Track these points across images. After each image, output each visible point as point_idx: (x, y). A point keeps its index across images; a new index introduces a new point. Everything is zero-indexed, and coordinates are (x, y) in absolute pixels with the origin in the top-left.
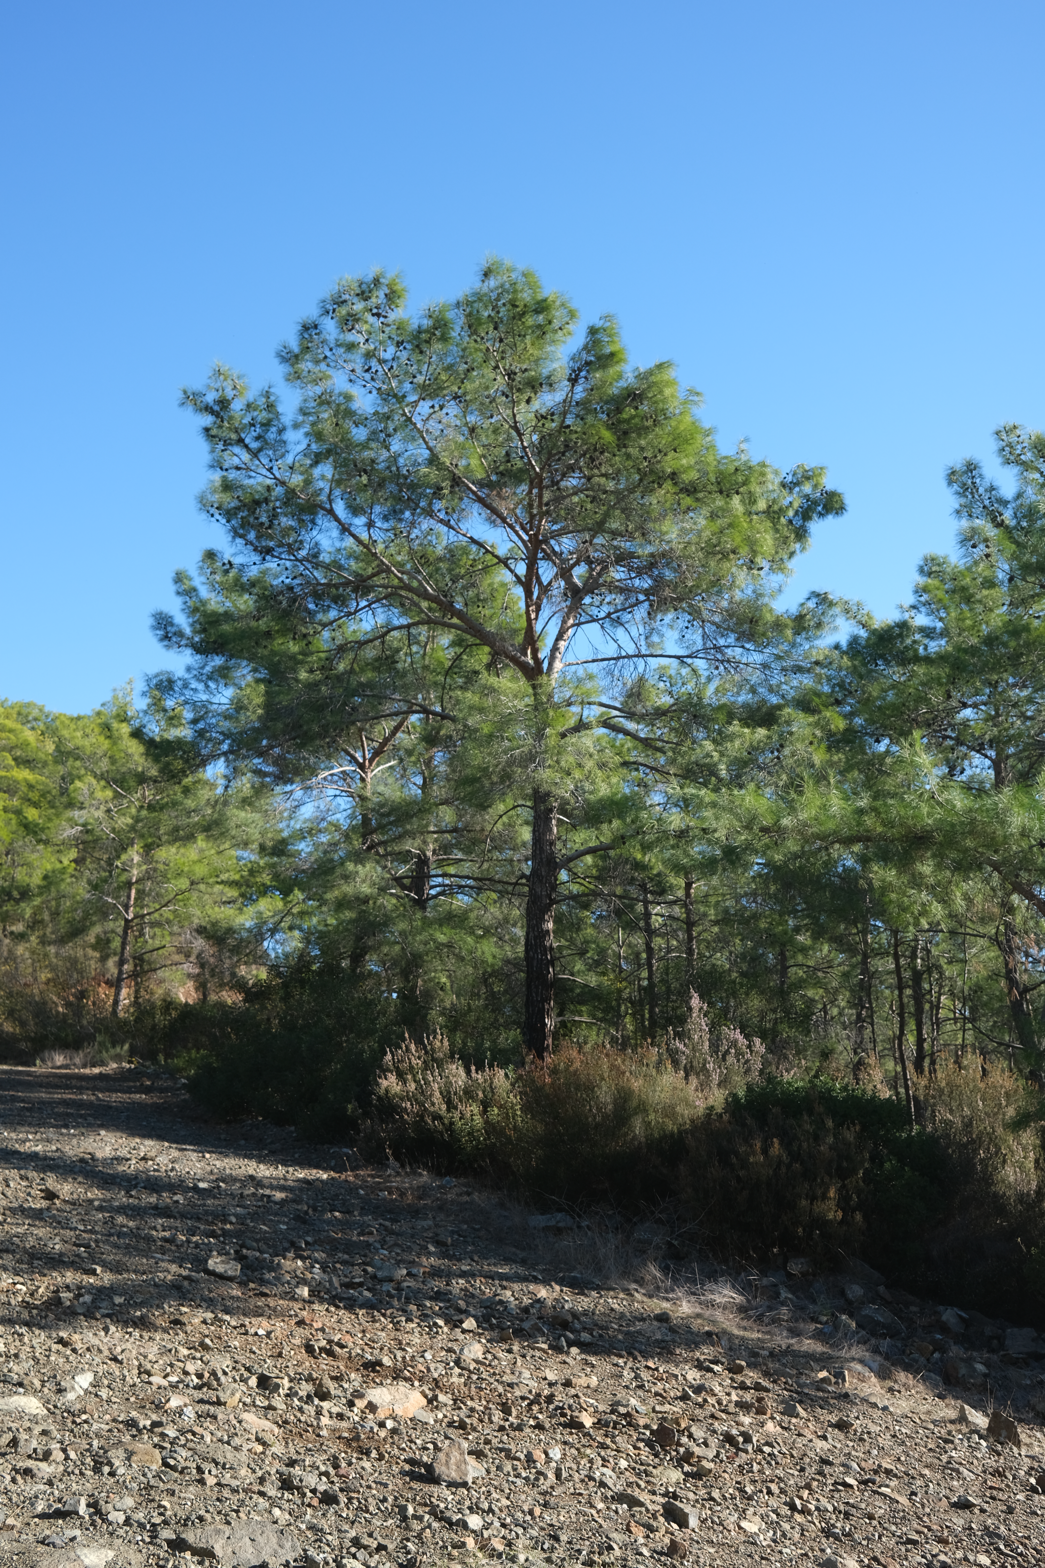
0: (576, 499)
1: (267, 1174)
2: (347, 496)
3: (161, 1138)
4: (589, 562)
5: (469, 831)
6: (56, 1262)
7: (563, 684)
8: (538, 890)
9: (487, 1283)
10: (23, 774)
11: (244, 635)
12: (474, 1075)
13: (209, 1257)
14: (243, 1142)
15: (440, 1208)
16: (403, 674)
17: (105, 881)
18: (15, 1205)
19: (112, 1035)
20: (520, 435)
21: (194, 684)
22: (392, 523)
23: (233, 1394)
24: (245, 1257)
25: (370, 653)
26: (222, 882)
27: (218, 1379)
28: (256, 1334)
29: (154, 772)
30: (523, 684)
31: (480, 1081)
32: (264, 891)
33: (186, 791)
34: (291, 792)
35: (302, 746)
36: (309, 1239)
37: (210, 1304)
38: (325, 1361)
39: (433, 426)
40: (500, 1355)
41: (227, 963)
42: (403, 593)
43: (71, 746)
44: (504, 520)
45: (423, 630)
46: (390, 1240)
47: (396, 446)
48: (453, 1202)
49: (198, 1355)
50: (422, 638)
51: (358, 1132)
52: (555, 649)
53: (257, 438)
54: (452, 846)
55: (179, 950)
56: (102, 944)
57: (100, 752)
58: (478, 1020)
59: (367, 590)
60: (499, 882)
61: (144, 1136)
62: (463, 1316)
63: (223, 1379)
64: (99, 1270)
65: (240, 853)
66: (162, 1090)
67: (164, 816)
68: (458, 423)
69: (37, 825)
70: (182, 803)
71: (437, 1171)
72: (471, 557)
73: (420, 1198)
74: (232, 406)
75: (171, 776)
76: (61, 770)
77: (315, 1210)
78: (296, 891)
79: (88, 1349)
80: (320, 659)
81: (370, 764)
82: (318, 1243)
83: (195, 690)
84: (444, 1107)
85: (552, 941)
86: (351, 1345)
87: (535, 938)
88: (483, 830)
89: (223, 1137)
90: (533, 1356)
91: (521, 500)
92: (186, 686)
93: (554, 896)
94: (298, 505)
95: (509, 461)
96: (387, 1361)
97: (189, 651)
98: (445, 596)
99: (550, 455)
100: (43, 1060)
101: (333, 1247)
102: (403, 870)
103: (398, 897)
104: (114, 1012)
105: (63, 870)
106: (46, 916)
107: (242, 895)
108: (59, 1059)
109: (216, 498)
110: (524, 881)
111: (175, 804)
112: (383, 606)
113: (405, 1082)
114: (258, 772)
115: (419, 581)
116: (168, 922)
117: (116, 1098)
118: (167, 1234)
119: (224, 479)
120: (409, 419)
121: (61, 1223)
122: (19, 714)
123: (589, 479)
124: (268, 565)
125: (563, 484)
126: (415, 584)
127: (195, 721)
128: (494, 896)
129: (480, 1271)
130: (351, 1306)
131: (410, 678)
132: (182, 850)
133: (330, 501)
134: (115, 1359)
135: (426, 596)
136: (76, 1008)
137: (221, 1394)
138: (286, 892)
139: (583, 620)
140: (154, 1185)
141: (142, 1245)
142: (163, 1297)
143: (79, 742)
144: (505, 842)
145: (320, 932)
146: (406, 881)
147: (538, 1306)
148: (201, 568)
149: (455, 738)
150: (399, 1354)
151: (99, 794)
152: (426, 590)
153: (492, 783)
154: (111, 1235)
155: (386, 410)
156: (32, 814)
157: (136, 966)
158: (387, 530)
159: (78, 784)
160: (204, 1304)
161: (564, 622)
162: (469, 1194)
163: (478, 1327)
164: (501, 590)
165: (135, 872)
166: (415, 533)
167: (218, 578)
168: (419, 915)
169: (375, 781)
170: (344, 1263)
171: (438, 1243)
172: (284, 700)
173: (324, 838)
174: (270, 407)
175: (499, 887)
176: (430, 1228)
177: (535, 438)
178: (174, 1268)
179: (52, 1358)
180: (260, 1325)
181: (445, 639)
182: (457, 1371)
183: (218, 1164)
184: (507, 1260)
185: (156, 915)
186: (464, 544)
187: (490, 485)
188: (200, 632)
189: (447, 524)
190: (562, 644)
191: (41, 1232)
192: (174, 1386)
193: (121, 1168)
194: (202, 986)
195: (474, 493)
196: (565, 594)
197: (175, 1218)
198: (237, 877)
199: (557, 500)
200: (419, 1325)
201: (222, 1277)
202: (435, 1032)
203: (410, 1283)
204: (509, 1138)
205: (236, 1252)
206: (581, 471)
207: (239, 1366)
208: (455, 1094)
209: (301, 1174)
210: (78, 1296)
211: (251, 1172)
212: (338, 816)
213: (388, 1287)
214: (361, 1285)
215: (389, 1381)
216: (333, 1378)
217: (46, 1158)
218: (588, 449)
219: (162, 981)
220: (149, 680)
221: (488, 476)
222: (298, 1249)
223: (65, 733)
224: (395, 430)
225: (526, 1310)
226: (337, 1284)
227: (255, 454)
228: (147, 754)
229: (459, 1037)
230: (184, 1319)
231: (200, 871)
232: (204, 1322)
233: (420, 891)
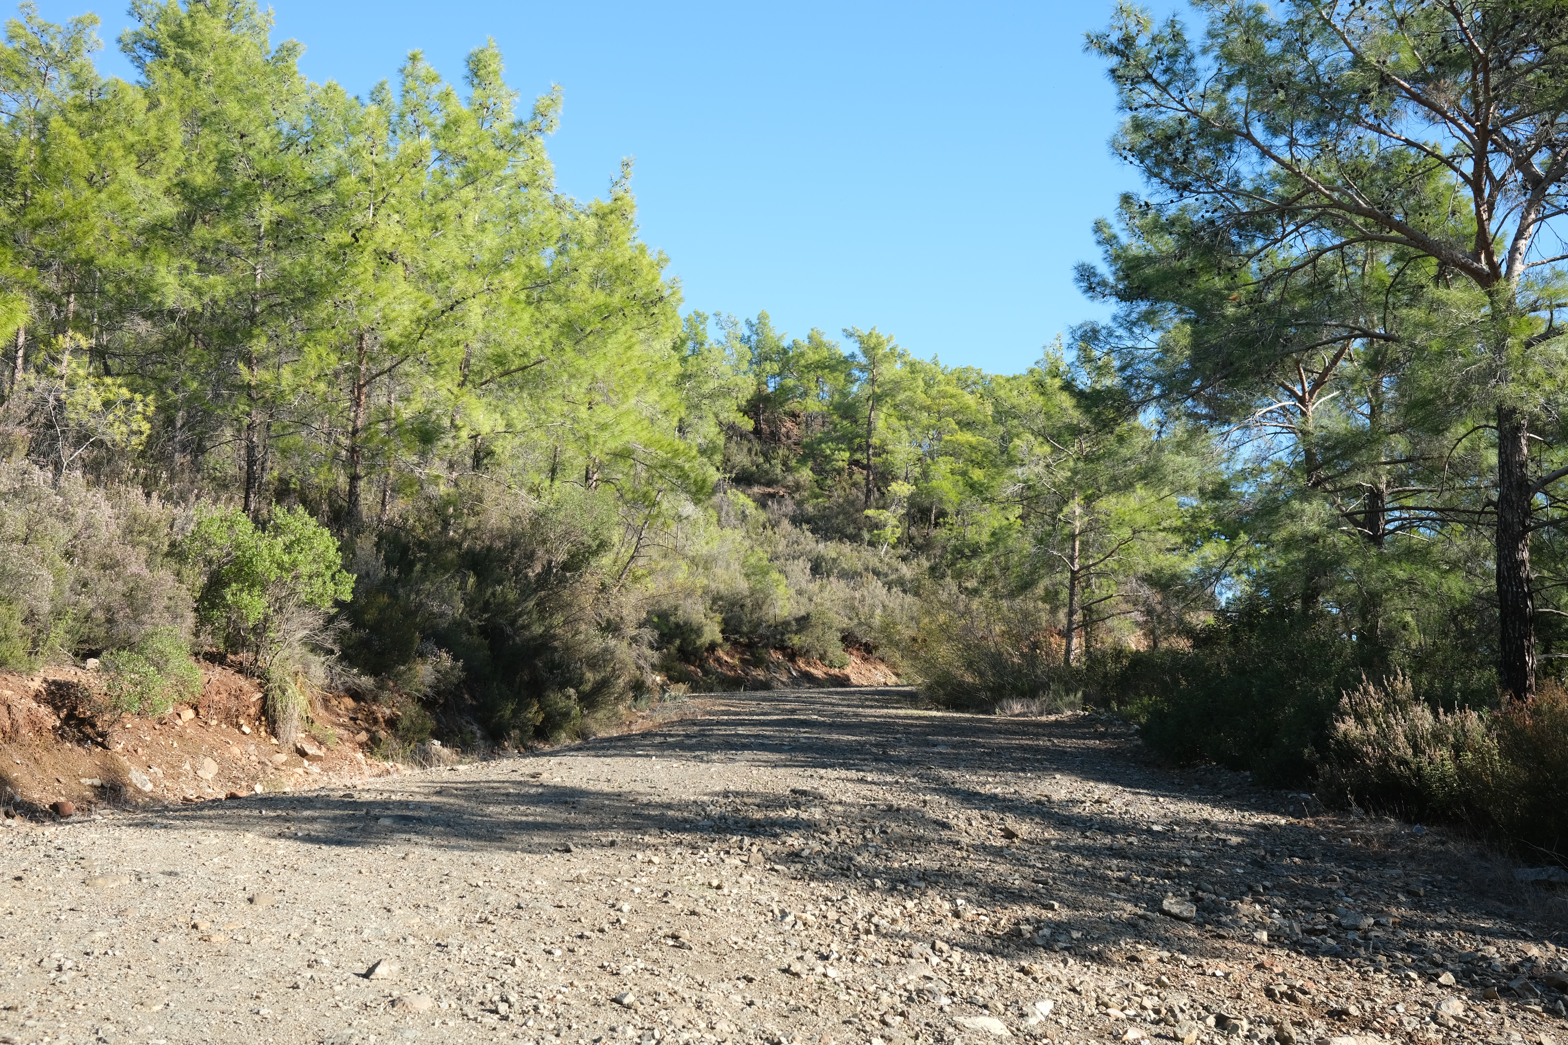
0: (1531, 77)
1: (1223, 818)
2: (1264, 117)
3: (1114, 781)
4: (1552, 146)
5: (1425, 459)
6: (1016, 897)
7: (1527, 287)
8: (1509, 517)
9: (1467, 937)
10: (966, 437)
11: (1166, 277)
12: (1442, 717)
13: (1164, 897)
14: (1197, 787)
15: (1411, 857)
16: (1340, 297)
17: (1050, 535)
18: (977, 842)
19: (1066, 683)
20: (1458, 15)
21: (1120, 332)
22: (1316, 139)
23: (1190, 1031)
24: (1201, 899)
25: (1301, 279)
26: (1164, 529)
27: (1174, 1016)
28: (1214, 975)
29: (1086, 424)
30: (1478, 291)
31: (1450, 724)
32: (1208, 536)
33: (1121, 440)
34: (1228, 432)
35: (1234, 384)
36: (1267, 884)
37: (1166, 943)
38: (1286, 1006)
39: (1355, 24)
40: (1484, 1013)
41: (1174, 610)
42: (1334, 211)
43: (1007, 405)
44: (1444, 115)
45: (1360, 247)
46: (1355, 888)
47: (1314, 53)
48: (1424, 851)
49: (1155, 992)
50: (1360, 258)
51: (1316, 777)
52: (1514, 249)
53: (1165, 71)
54: (1408, 477)
55: (1127, 599)
56: (1051, 596)
57: (1035, 409)
58: (1445, 660)
59: (1293, 214)
60: (1464, 511)
61: (1098, 780)
62: (1439, 970)
63: (1180, 1016)
64: (1057, 906)
65: (1182, 499)
66: (1115, 736)
67: (1101, 467)
68: (1384, 16)
69: (982, 485)
70: (1117, 453)
71: (1406, 818)
72: (1410, 162)
73: (1388, 846)
74: (1137, 42)
75: (1104, 426)
76: (1001, 429)
77: (1273, 855)
78: (1242, 535)
79: (1048, 979)
80: (1248, 292)
81: (1311, 396)
82: (1278, 888)
83: (1120, 337)
84: (1410, 751)
85: (1529, 572)
86: (1313, 991)
87: (1508, 569)
88: (1441, 457)
89: (1176, 781)
90: (1524, 1018)
91: (1464, 90)
92: (1110, 334)
93: (1528, 522)
94: (1213, 135)
95: (1445, 48)
96: (1353, 1010)
97: (1114, 299)
98: (1381, 209)
99: (1496, 31)
100: (1002, 709)
101: (1293, 893)
102: (1354, 505)
103: (1349, 534)
104: (1067, 660)
105: (1010, 527)
106: (997, 572)
107: (1186, 541)
108: (1017, 708)
109: (1127, 140)
110: (1492, 508)
111: (1110, 454)
112: (1314, 228)
113: (1365, 726)
114: (1191, 415)
115: (1351, 197)
116: (1114, 571)
117: (1070, 743)
118: (1122, 874)
119: (1134, 119)
120: (1327, 22)
121: (1021, 862)
122: (959, 379)
123: (1546, 51)
124: (1185, 201)
125: (1513, 63)
126: (1347, 200)
127: (1122, 369)
128: (1461, 527)
129: (1458, 925)
130: (1313, 952)
131: (1348, 301)
132: (1122, 499)
133: (1247, 125)
134: (1074, 990)
135: (1359, 211)
136: (1031, 659)
137: (1177, 1030)
138: (1232, 536)
139: (1547, 212)
140: (1108, 827)
141: (1098, 884)
142: (1119, 934)
143: (1016, 402)
144: (1469, 468)
145: (1269, 574)
146: (1360, 517)
147: (1528, 965)
148: (1120, 214)
149: (1402, 360)
150: (1368, 1005)
151: (1038, 450)
152: (1358, 204)
153: (1448, 406)
154: (1067, 873)
155: (1301, 16)
156: (977, 474)
157: (1085, 616)
158: (1312, 146)
159: (1017, 441)
160: (1161, 944)
161: (1524, 218)
162: (1443, 843)
163: (1457, 982)
164: (1447, 193)
165: (1078, 523)
166: (1342, 145)
167: (1137, 222)
168: (1373, 551)
169: (1317, 415)
170: (1305, 909)
171: (1409, 893)
172: (1213, 339)
173: (1268, 478)
174: (1176, 36)
175: (1465, 517)
176: (1399, 877)
177: (1477, 15)
178: (1129, 907)
179: (1015, 985)
180: (1219, 967)
181: (1385, 255)
182: (1433, 1026)
183: (1172, 807)
184: (1490, 914)
185: (1101, 565)
186: (1398, 148)
187: (1425, 78)
188: (1123, 279)
189: (1377, 129)
190: (1523, 244)
191: (1001, 868)
192: (1131, 1020)
193: (1076, 810)
194: (1150, 633)
195: (1407, 90)
196: (1525, 187)
197: (1130, 859)
198: (1179, 523)
199: (1507, 82)
200: (1389, 976)
201: (1177, 917)
202: (1396, 674)
203: (1378, 932)
204: (1486, 786)
205: (1192, 894)
206: (1536, 44)
207: (1196, 1005)
208: (1422, 737)
209: (1258, 819)
210: (1037, 929)
211: (1206, 815)
212: (1281, 454)
213: (1353, 935)
214: (1324, 932)
215: (1356, 1031)
216: (1294, 1023)
217: (1004, 800)
218: (1542, 18)
219: (1110, 630)
220: (1073, 332)
221: (1423, 68)
222: (1255, 893)
223: (1002, 393)
224: (1312, 36)
225: (1514, 968)
226: (1298, 930)
227: (1164, 88)
228: (1078, 406)
229: (1424, 678)
230: (1141, 956)
231: (1141, 519)
232: (1161, 960)
233: (1374, 526)
